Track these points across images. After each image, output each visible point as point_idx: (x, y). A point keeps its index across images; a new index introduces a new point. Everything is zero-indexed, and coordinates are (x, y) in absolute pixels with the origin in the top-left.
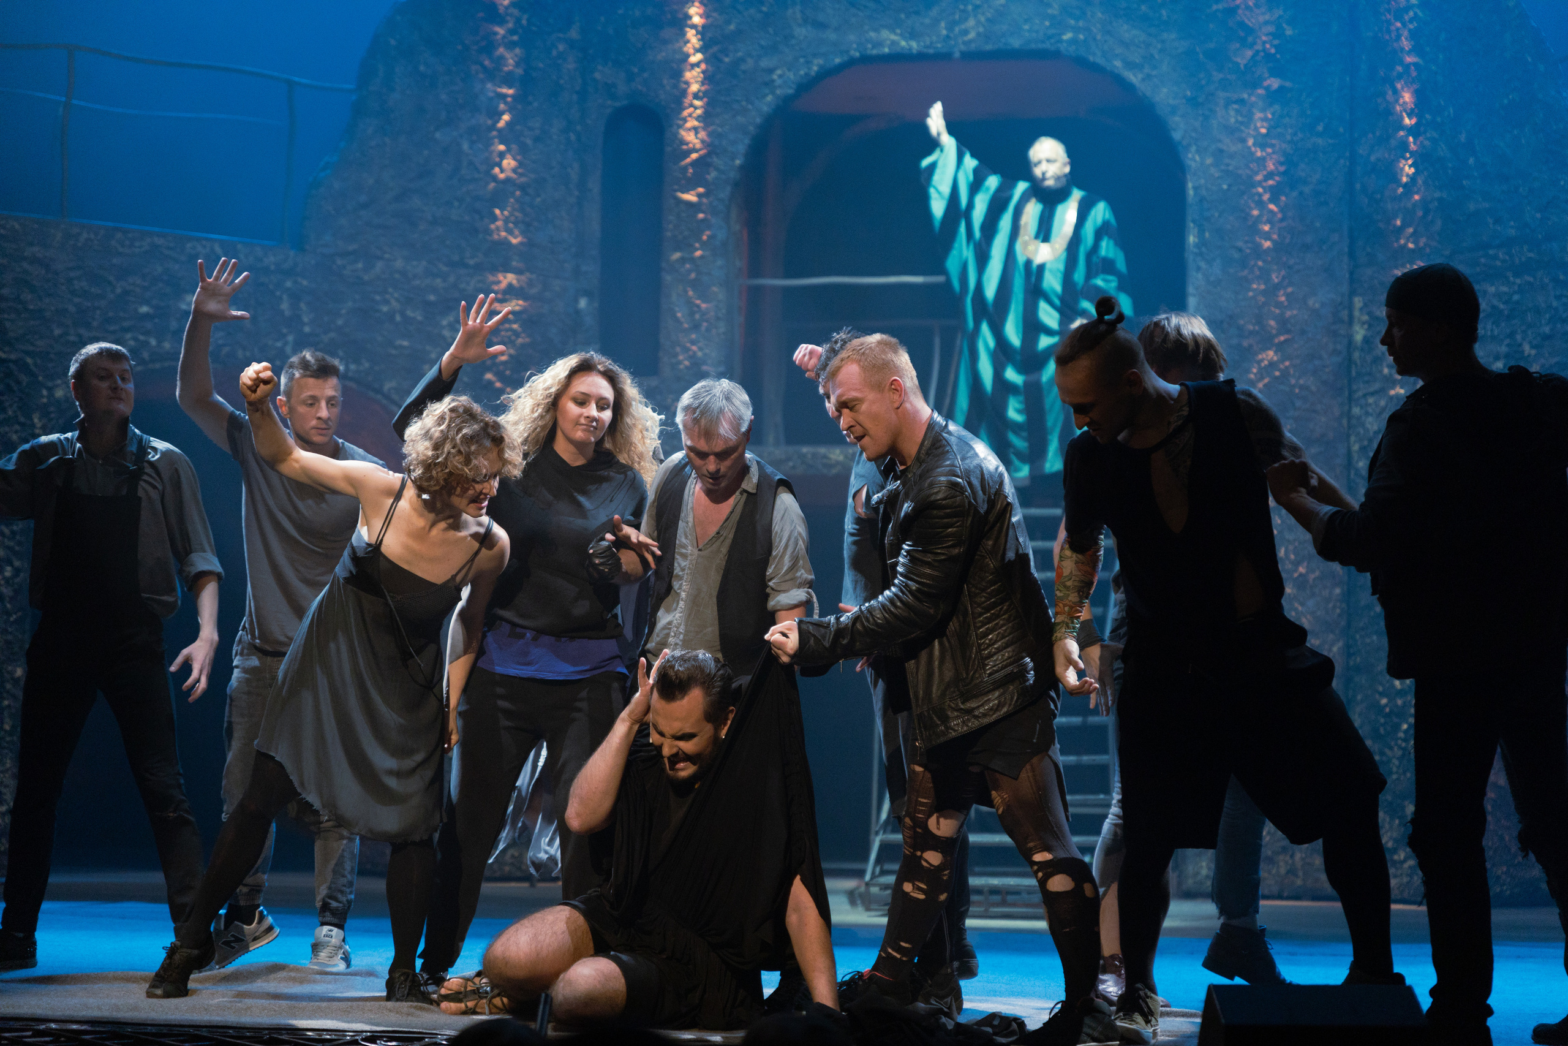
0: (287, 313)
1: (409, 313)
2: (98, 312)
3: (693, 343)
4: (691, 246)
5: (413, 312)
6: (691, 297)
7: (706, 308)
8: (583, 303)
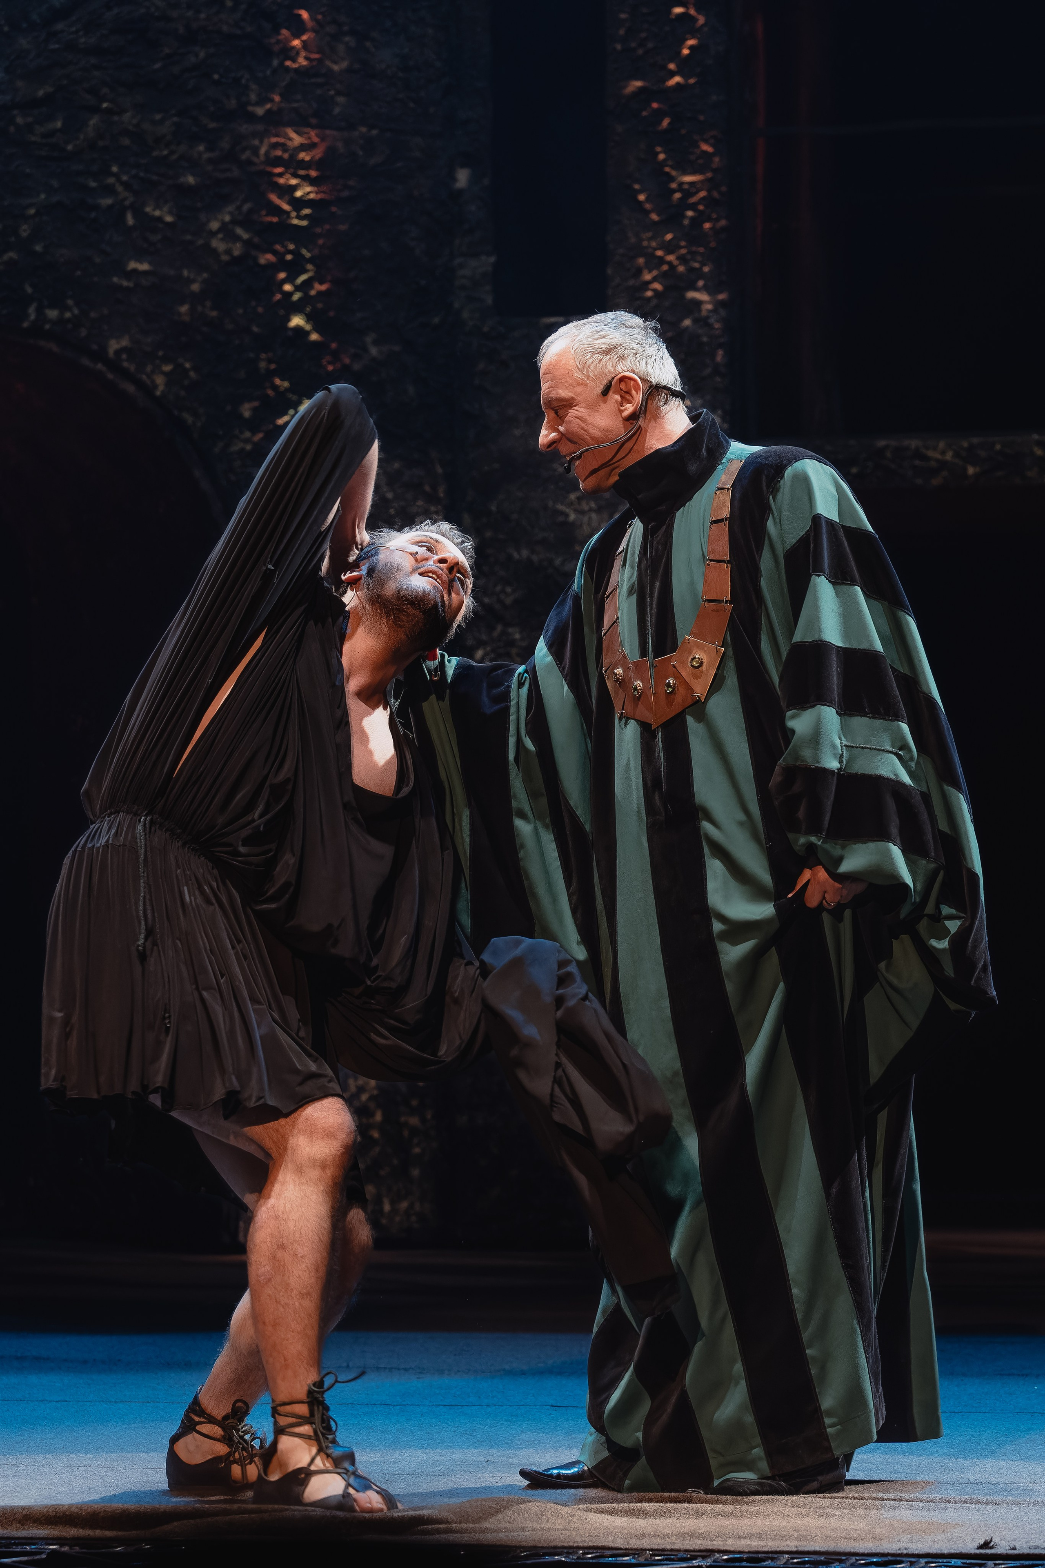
1: (148, 209)
3: (670, 248)
4: (664, 67)
5: (157, 207)
6: (663, 163)
7: (692, 184)
8: (463, 177)
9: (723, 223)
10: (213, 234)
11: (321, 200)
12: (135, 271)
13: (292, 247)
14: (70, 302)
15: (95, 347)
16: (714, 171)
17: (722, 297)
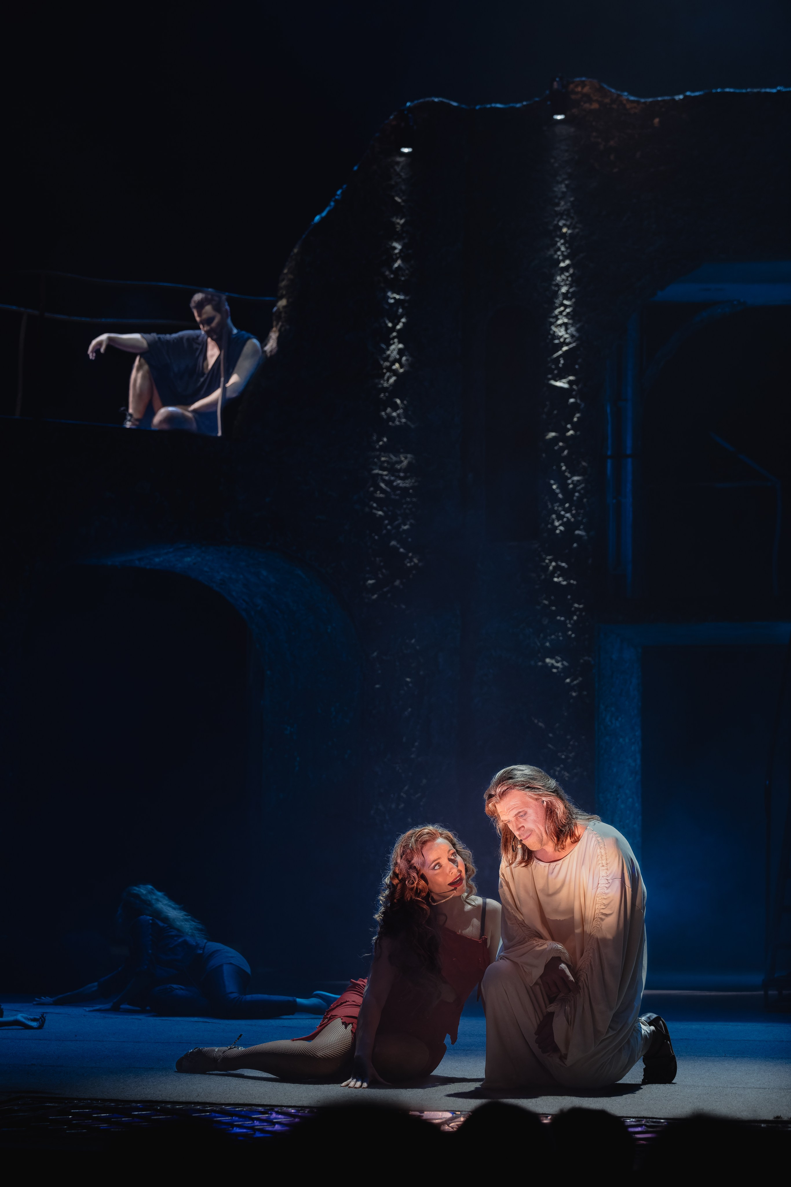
3: (567, 511)
4: (566, 427)
6: (565, 471)
7: (578, 481)
9: (593, 499)
16: (588, 475)
17: (592, 533)
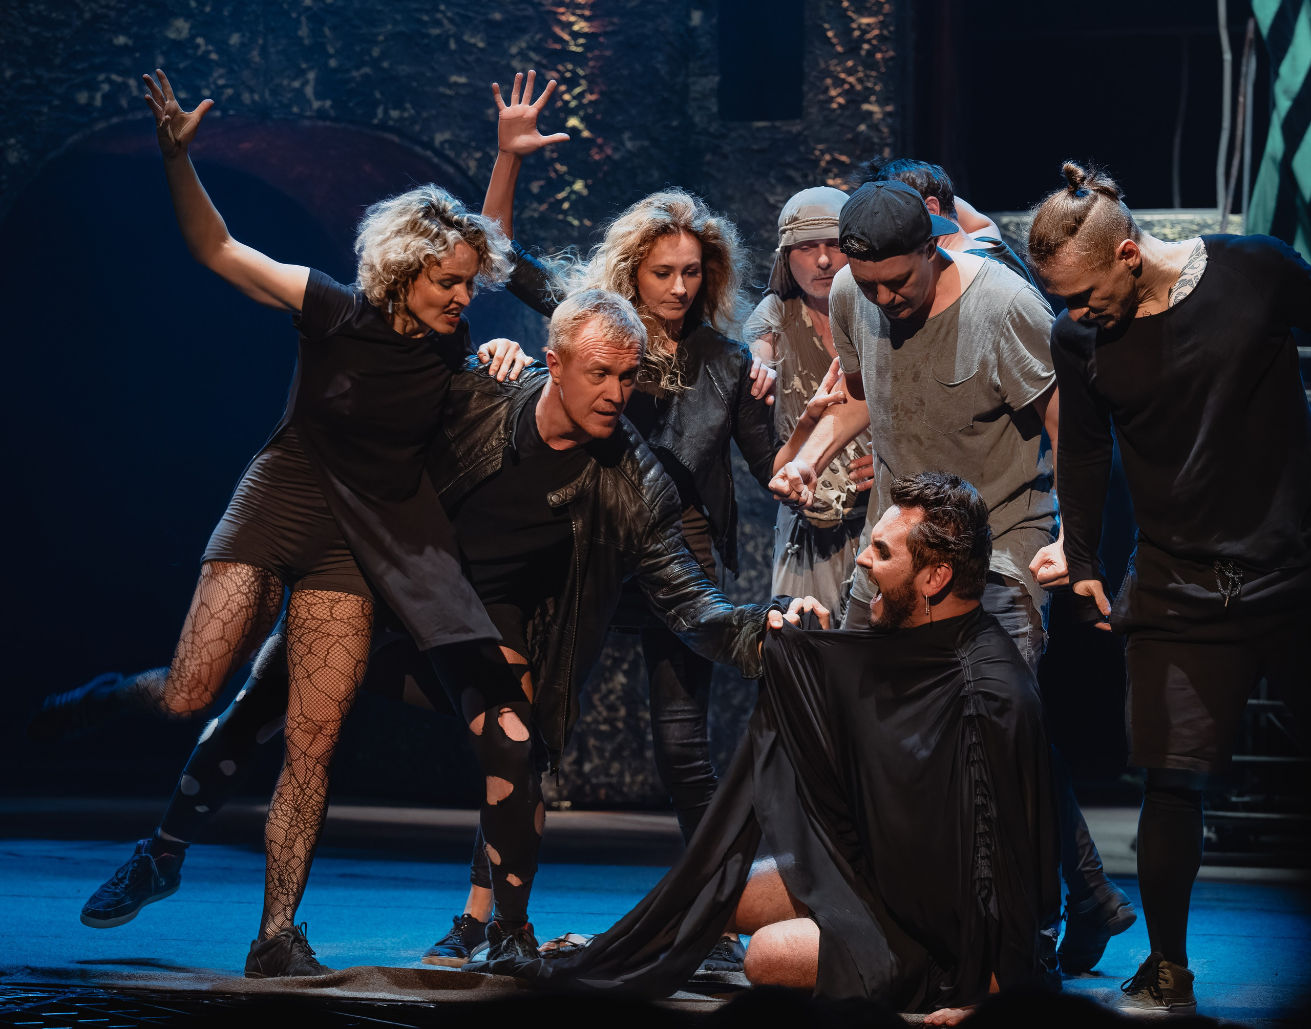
0: (307, 42)
1: (466, 38)
2: (61, 45)
3: (851, 72)
5: (472, 36)
6: (846, 9)
7: (868, 25)
8: (696, 17)
9: (891, 53)
10: (513, 56)
11: (593, 33)
12: (456, 84)
13: (570, 67)
14: (408, 106)
15: (425, 138)
16: (885, 15)
17: (889, 108)
